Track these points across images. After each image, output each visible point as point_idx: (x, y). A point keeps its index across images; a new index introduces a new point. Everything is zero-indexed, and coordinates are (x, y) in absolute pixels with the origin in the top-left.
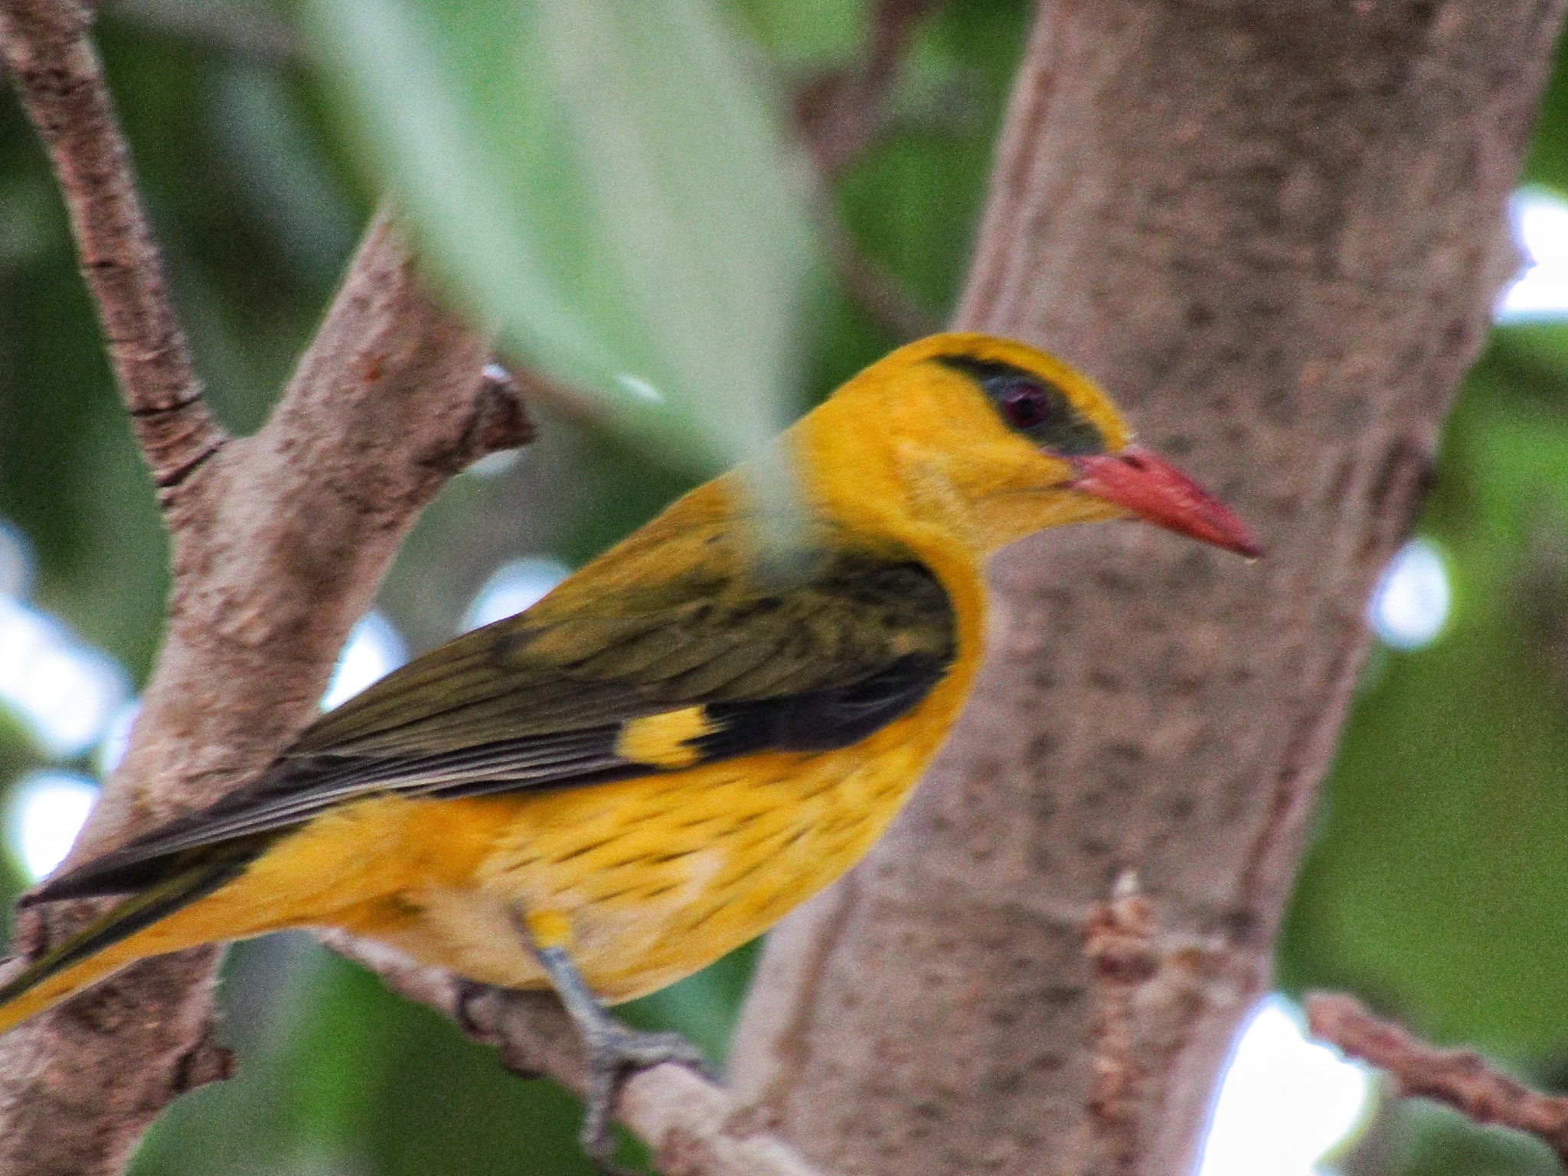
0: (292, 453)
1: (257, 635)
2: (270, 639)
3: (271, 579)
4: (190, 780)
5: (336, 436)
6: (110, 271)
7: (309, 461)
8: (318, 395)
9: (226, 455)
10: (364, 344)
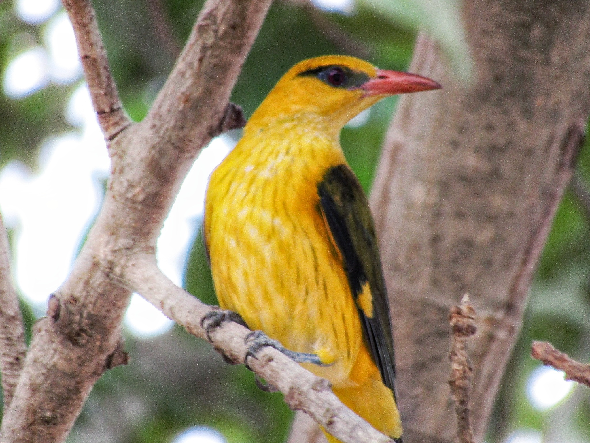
0: (156, 129)
1: (141, 197)
2: (144, 200)
3: (146, 177)
4: (114, 252)
5: (172, 123)
6: (88, 60)
7: (162, 133)
8: (165, 108)
9: (131, 130)
10: (183, 89)
